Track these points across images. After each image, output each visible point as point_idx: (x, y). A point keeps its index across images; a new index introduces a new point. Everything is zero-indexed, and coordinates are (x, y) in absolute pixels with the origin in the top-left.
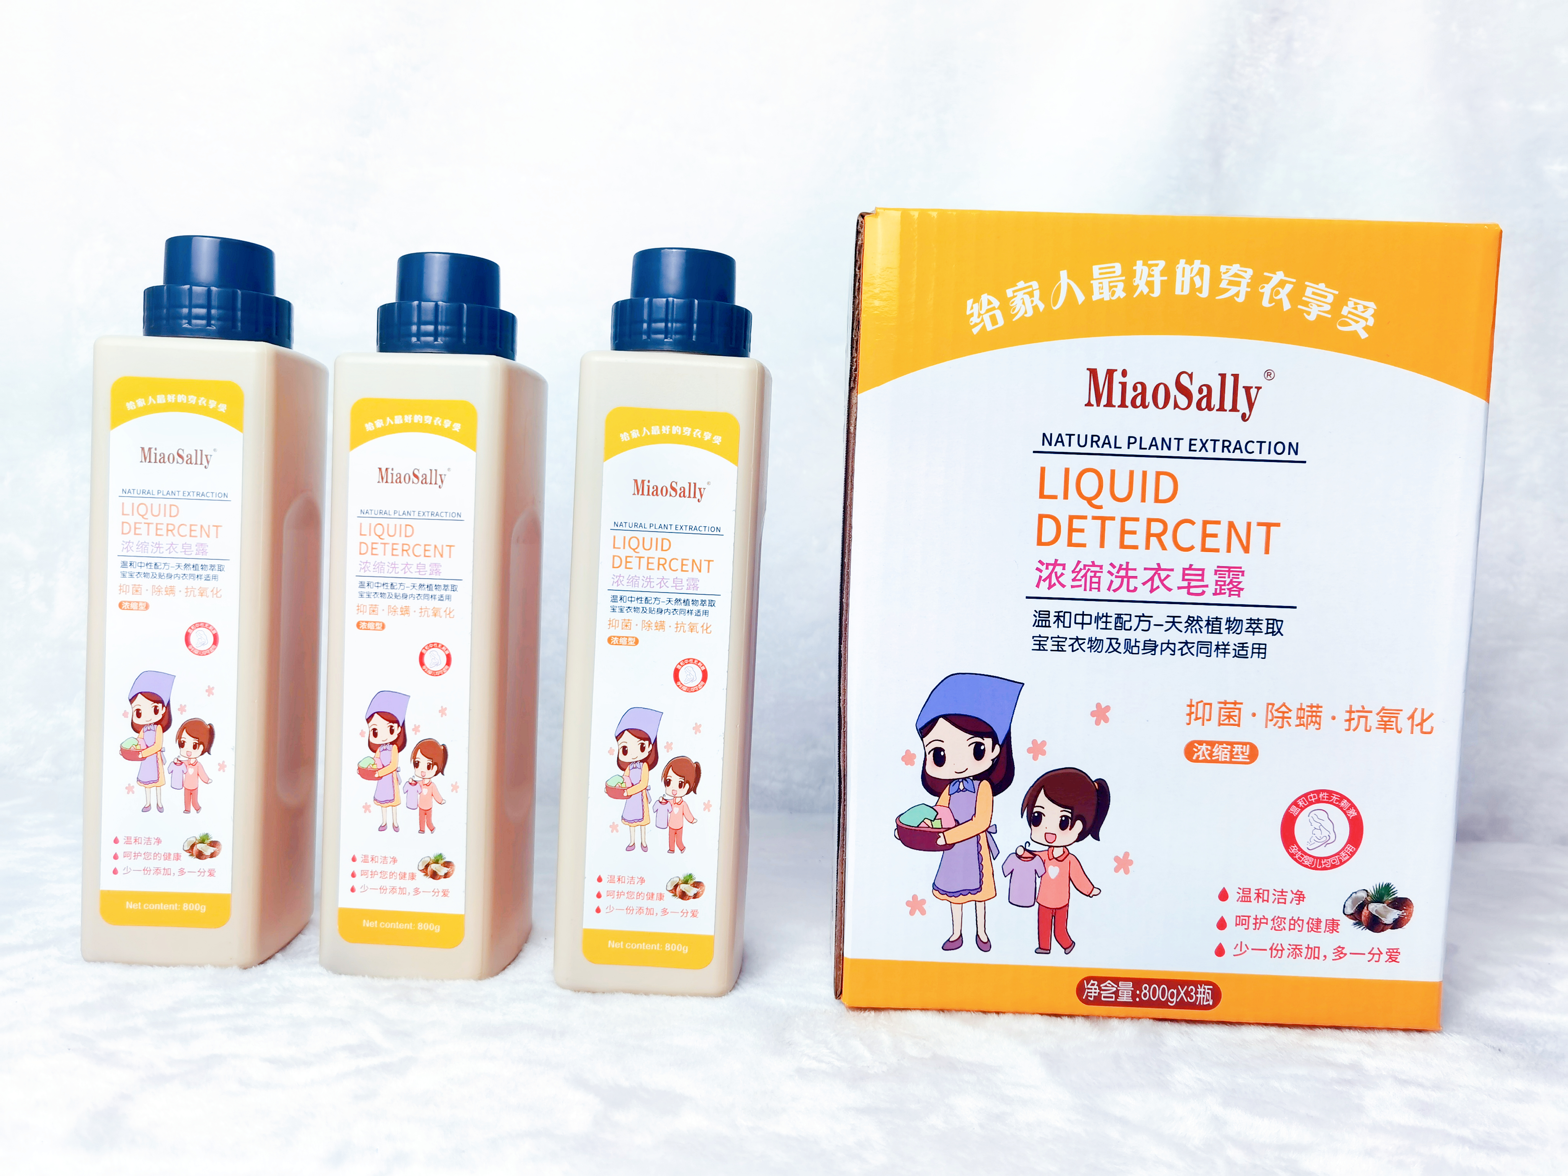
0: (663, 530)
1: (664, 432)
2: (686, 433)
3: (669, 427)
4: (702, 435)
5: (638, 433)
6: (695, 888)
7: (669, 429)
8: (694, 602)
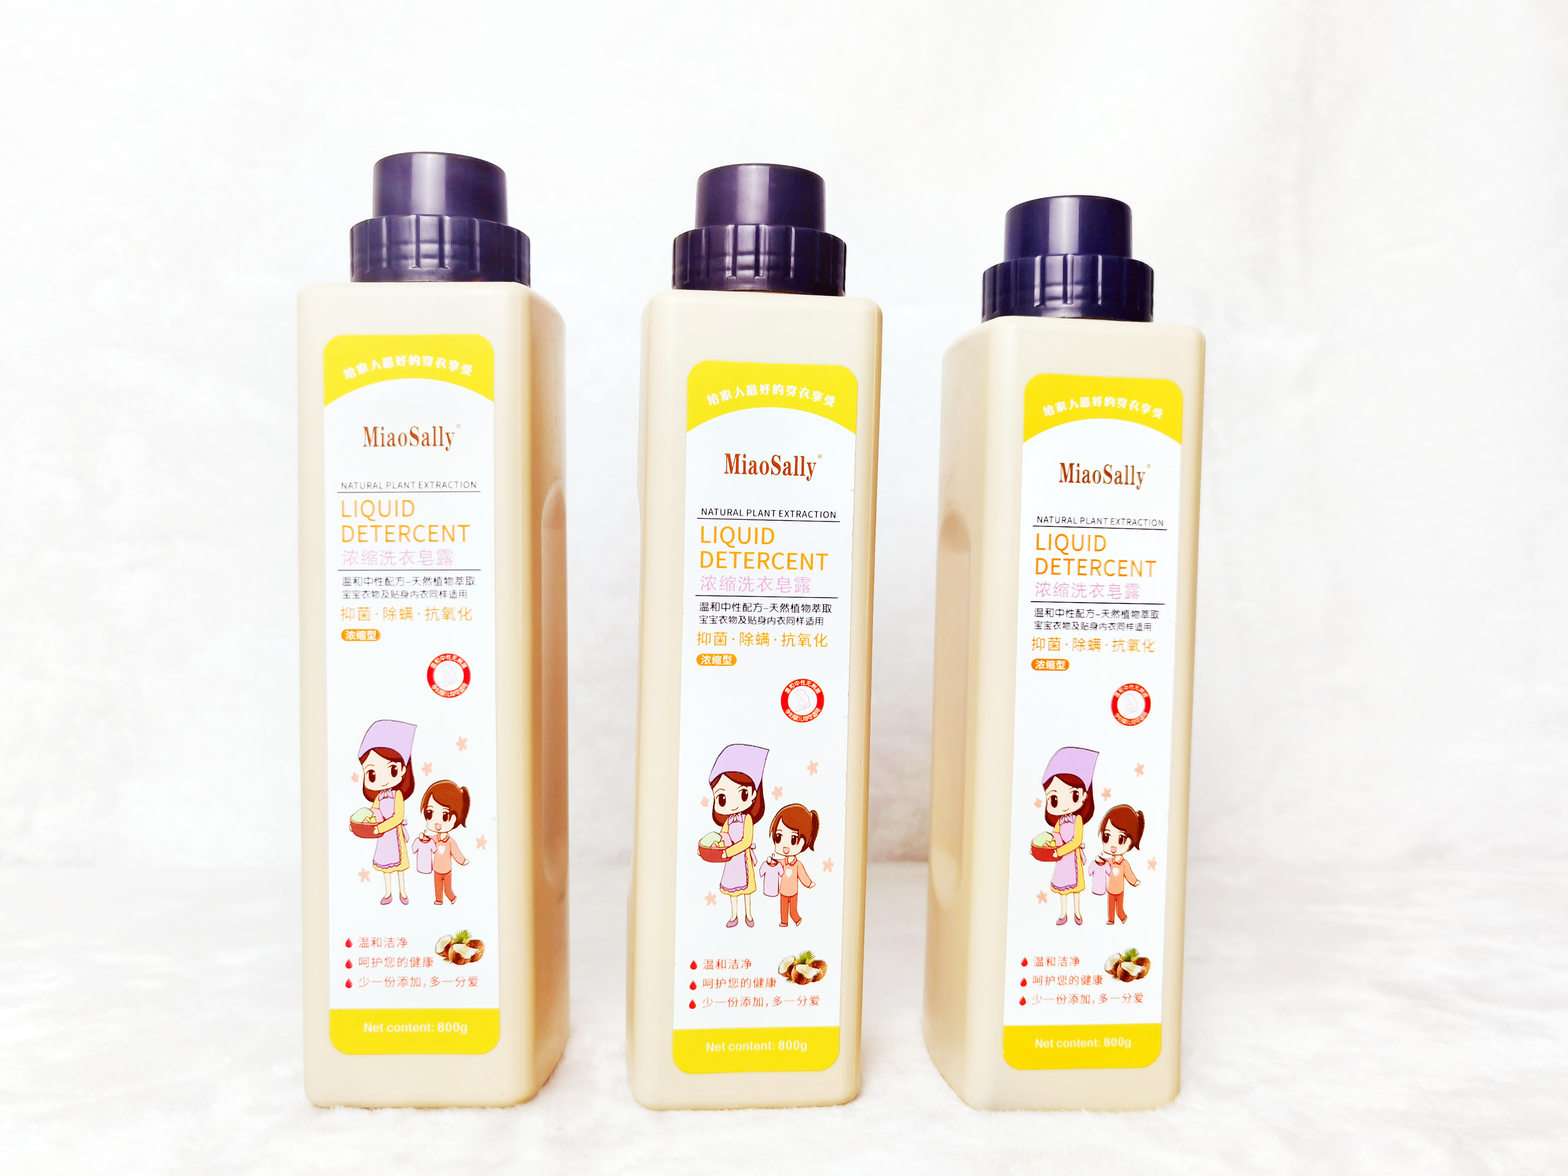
0: (764, 518)
1: (763, 392)
2: (791, 393)
3: (768, 385)
4: (811, 395)
5: (729, 394)
6: (814, 969)
7: (769, 388)
8: (806, 607)
